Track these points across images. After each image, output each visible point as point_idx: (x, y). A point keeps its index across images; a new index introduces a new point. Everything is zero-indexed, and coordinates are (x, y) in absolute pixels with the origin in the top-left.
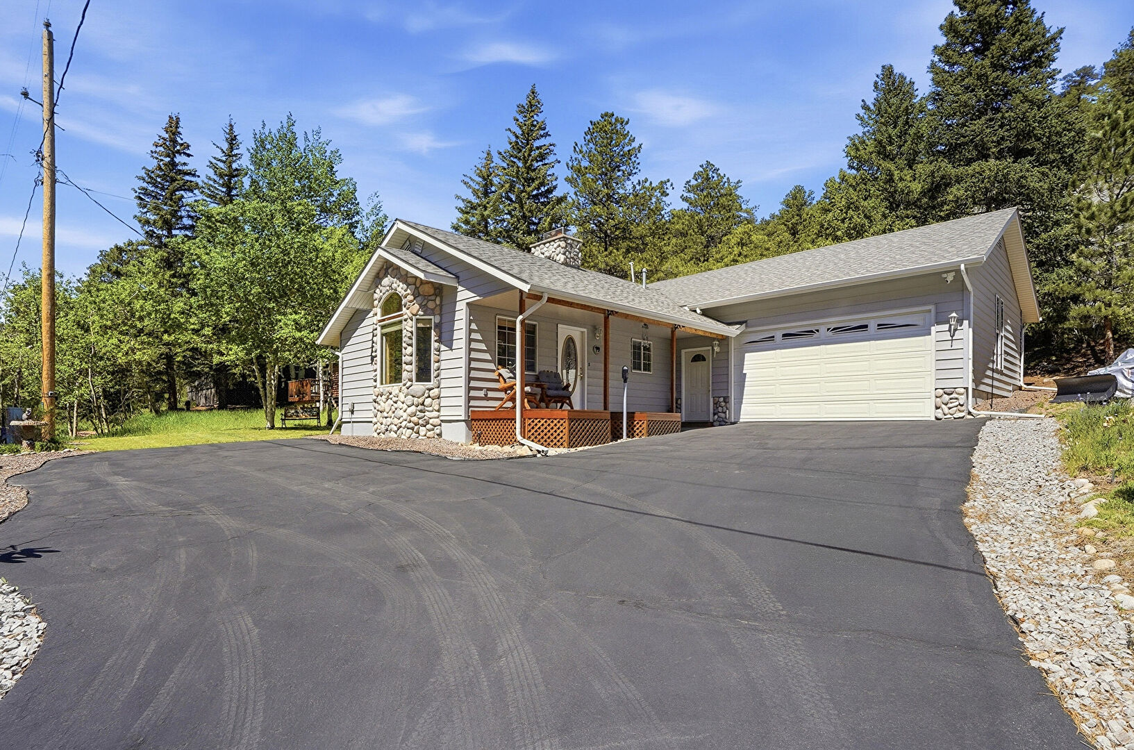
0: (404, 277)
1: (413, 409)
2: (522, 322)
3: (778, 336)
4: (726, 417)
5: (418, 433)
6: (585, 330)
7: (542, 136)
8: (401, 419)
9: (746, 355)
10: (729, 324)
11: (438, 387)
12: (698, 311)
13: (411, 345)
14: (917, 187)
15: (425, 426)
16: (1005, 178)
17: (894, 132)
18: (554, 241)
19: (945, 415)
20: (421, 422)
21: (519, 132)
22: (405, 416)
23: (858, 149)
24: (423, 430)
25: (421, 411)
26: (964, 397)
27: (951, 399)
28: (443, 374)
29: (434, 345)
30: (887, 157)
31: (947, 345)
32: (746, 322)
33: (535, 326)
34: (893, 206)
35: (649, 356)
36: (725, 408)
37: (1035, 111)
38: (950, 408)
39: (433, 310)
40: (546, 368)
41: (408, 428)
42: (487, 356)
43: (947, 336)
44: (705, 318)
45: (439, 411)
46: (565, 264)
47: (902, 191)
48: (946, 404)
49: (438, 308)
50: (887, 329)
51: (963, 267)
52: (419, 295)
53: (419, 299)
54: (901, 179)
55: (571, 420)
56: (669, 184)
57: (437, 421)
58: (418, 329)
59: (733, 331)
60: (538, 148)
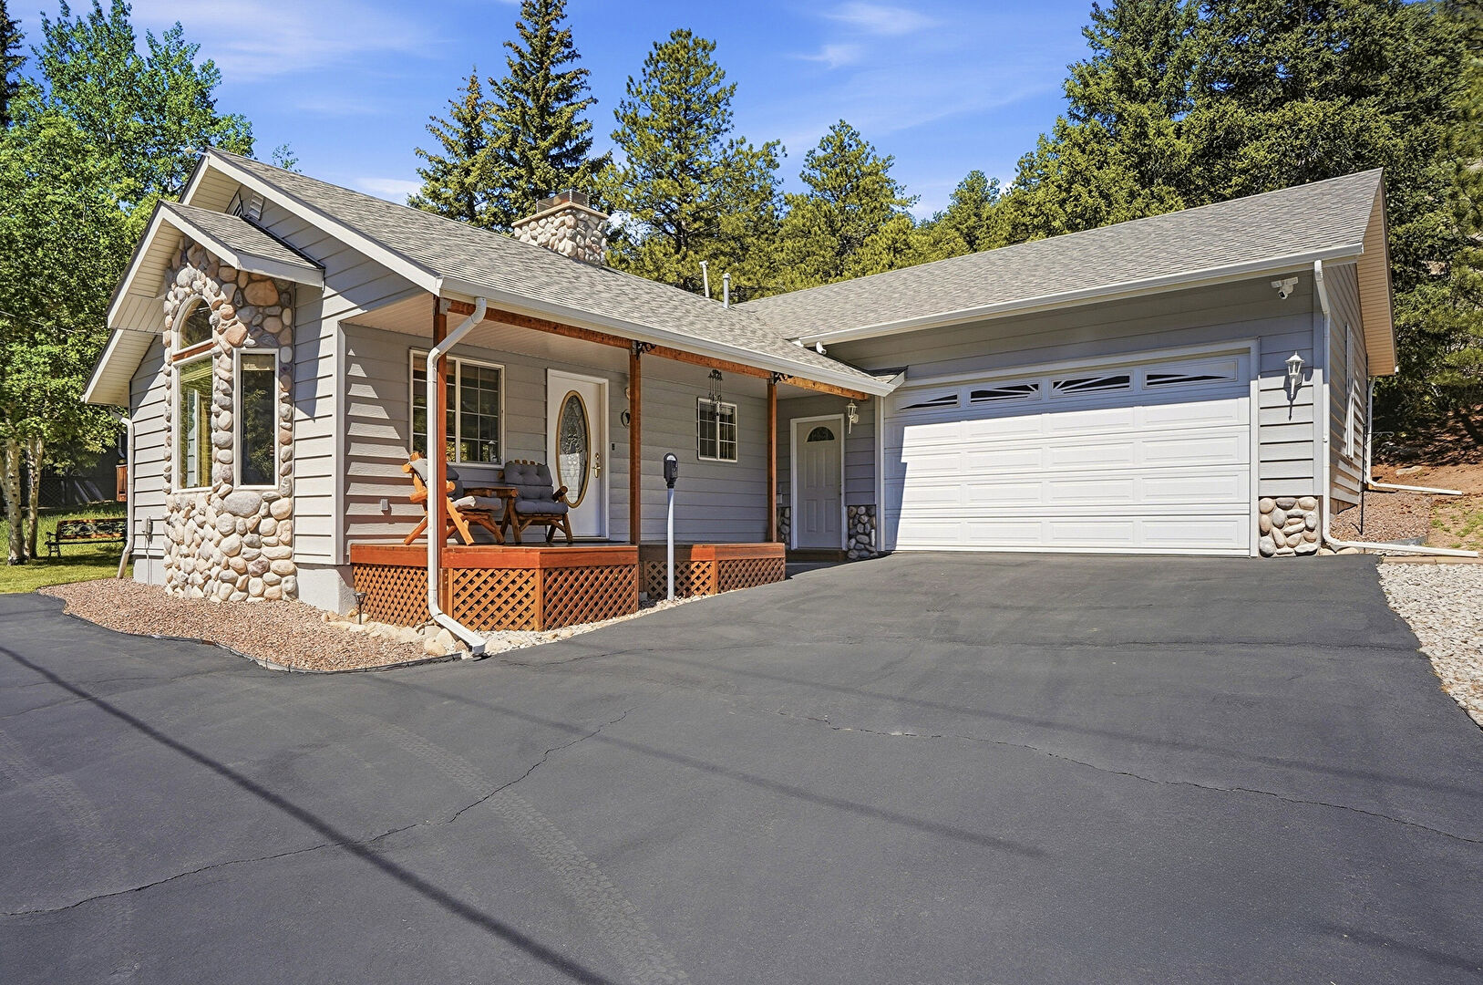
0: (213, 267)
1: (234, 540)
2: (441, 362)
3: (964, 394)
4: (870, 544)
5: (246, 590)
6: (606, 381)
7: (567, 57)
8: (211, 560)
9: (906, 428)
10: (874, 373)
11: (289, 496)
12: (820, 349)
13: (230, 409)
14: (1185, 147)
15: (261, 576)
16: (1335, 131)
17: (1146, 57)
18: (553, 214)
19: (1278, 547)
20: (251, 567)
21: (526, 49)
22: (217, 554)
23: (1087, 85)
24: (256, 585)
25: (251, 545)
26: (1314, 513)
27: (1289, 517)
28: (301, 468)
29: (280, 409)
30: (1134, 96)
31: (1282, 416)
32: (905, 369)
33: (497, 372)
34: (1146, 180)
35: (731, 429)
36: (868, 526)
37: (1385, 17)
38: (1287, 535)
39: (276, 336)
40: (520, 456)
41: (224, 581)
42: (391, 433)
43: (1282, 398)
44: (832, 362)
45: (290, 544)
46: (575, 258)
47: (1162, 152)
48: (1280, 527)
49: (287, 332)
50: (1165, 387)
51: (1318, 265)
52: (245, 304)
53: (245, 312)
54: (1159, 133)
55: (547, 571)
56: (779, 148)
57: (287, 565)
58: (245, 376)
59: (881, 386)
60: (558, 77)
